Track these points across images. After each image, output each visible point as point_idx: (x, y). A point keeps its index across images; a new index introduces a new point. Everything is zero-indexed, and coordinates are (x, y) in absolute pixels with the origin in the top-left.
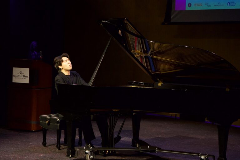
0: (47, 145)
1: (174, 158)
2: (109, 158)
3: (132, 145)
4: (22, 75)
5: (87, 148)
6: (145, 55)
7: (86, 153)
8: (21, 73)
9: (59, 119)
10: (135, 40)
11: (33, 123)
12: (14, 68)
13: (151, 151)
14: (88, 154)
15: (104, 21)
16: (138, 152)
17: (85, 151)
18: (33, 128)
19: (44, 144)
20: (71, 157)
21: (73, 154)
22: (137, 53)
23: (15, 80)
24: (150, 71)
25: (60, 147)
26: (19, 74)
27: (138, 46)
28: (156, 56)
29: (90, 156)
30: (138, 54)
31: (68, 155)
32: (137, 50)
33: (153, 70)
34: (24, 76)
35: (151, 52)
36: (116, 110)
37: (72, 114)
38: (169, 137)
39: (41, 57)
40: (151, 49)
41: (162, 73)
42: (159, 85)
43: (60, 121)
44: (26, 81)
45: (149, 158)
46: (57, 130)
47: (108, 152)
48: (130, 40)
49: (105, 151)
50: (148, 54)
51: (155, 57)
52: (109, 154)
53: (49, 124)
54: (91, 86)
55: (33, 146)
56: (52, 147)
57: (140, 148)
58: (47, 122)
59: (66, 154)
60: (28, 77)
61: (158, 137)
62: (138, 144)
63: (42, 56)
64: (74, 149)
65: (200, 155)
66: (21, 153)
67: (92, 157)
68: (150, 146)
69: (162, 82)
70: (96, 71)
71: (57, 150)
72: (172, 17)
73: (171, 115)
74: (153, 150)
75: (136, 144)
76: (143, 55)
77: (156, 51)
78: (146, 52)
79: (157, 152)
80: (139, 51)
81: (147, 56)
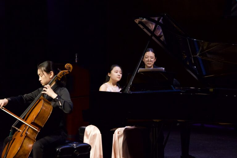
28: (206, 56)
33: (204, 73)
35: (201, 52)
36: (158, 121)
40: (201, 48)
42: (210, 91)
51: (204, 58)
54: (127, 92)
63: (77, 60)
70: (133, 76)
72: (232, 10)
77: (206, 51)
81: (196, 57)
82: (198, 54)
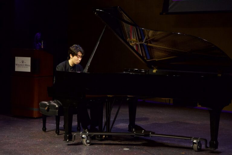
0: (47, 130)
1: (169, 142)
2: (106, 143)
3: (128, 130)
4: (24, 64)
5: (84, 133)
6: (140, 43)
7: (83, 138)
8: (23, 62)
9: (57, 105)
10: (130, 29)
11: (35, 110)
12: (16, 58)
13: (145, 135)
14: (84, 138)
15: (98, 10)
16: (133, 136)
17: (82, 136)
18: (35, 115)
19: (44, 129)
20: (68, 142)
21: (70, 138)
22: (132, 41)
23: (17, 69)
24: (145, 58)
25: (59, 132)
26: (21, 63)
27: (133, 34)
28: (151, 43)
29: (86, 141)
30: (134, 42)
31: (65, 140)
32: (133, 39)
33: (149, 57)
34: (26, 65)
35: (146, 39)
36: (111, 96)
37: (68, 100)
38: (166, 123)
39: (42, 46)
40: (146, 37)
41: (157, 60)
42: (153, 72)
43: (59, 107)
44: (28, 70)
45: (144, 142)
46: (56, 116)
47: (104, 136)
48: (125, 28)
49: (102, 136)
50: (143, 42)
51: (149, 44)
52: (105, 139)
53: (48, 110)
54: (86, 72)
55: (34, 131)
56: (52, 133)
57: (135, 132)
58: (46, 108)
59: (64, 139)
60: (30, 65)
61: (155, 122)
62: (134, 129)
64: (71, 134)
65: (192, 138)
66: (21, 138)
67: (88, 141)
68: (145, 131)
69: (156, 68)
70: (91, 58)
71: (56, 135)
72: (169, 7)
73: (165, 100)
74: (147, 134)
75: (132, 129)
76: (138, 43)
77: (151, 39)
78: (141, 40)
79: (151, 136)
80: (135, 40)
81: (142, 44)
82: (144, 42)
